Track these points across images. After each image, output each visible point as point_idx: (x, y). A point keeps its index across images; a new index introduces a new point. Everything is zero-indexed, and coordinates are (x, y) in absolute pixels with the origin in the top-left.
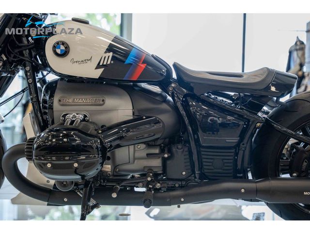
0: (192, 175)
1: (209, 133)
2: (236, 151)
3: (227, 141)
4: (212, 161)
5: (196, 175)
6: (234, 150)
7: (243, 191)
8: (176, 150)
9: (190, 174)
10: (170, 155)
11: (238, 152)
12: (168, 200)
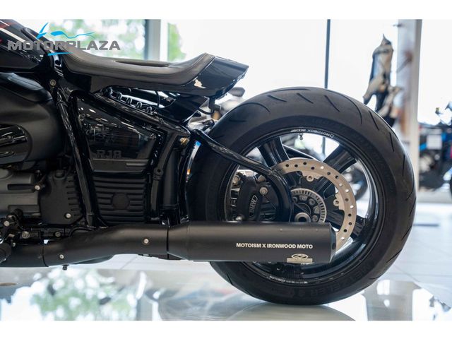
0: (81, 218)
1: (101, 152)
2: (147, 180)
3: (128, 164)
4: (110, 196)
5: (87, 218)
6: (144, 180)
7: (146, 241)
8: (54, 180)
9: (79, 217)
10: (44, 186)
11: (152, 182)
12: (39, 257)
